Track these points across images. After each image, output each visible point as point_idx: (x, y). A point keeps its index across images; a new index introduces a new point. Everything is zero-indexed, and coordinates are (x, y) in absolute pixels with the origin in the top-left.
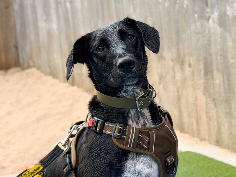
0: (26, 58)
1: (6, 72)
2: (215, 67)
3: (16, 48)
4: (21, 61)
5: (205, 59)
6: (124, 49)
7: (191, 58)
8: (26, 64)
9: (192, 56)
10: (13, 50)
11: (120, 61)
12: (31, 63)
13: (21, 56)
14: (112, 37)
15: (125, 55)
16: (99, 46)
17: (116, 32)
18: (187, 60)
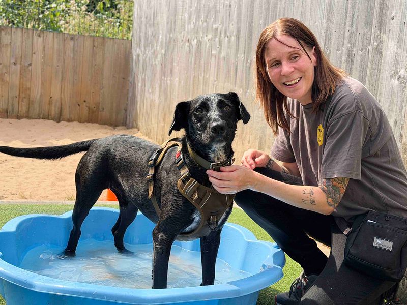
0: (131, 121)
1: (114, 129)
2: (266, 146)
3: (126, 110)
4: (128, 122)
5: (261, 138)
6: (219, 116)
7: (251, 136)
8: (131, 124)
9: (252, 135)
10: (123, 111)
11: (214, 124)
12: (135, 125)
13: (128, 117)
14: (212, 103)
15: (219, 121)
16: (199, 108)
17: (217, 100)
18: (248, 137)
